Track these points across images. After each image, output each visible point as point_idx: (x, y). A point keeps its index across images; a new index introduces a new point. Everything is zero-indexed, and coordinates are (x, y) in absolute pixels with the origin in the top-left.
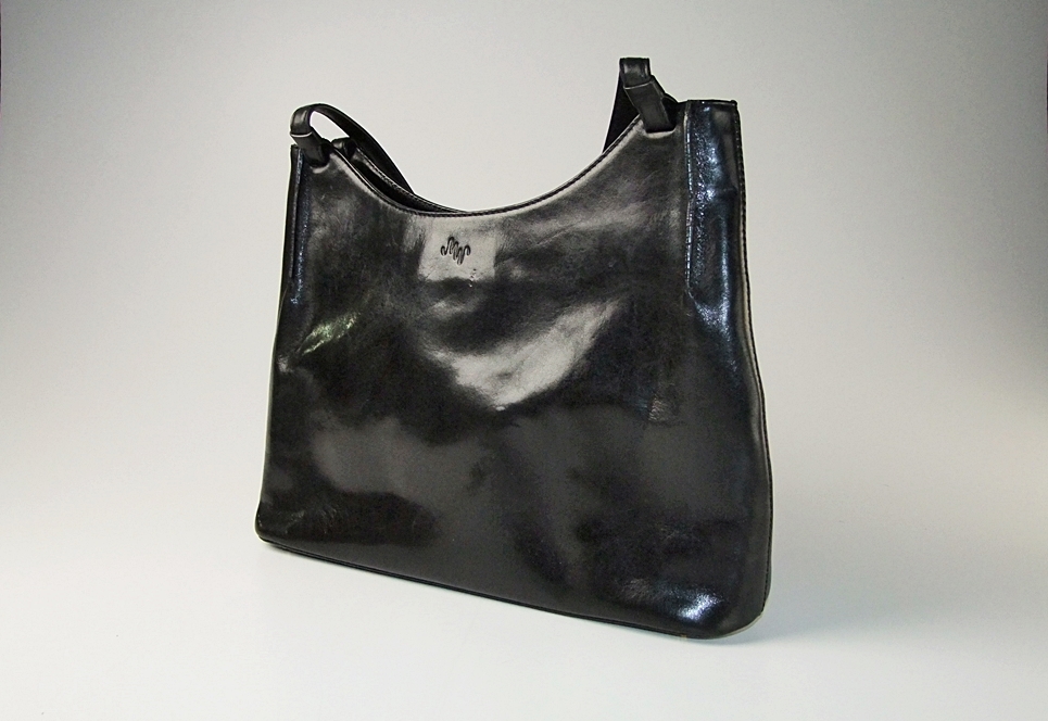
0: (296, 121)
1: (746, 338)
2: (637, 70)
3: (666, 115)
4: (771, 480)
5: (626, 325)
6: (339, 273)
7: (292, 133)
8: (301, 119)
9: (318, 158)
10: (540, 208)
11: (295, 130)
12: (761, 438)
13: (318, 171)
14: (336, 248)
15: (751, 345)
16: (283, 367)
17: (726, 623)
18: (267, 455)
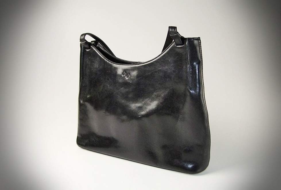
0: (81, 38)
1: (203, 100)
2: (173, 30)
3: (181, 42)
4: (210, 135)
5: (172, 96)
6: (95, 78)
7: (80, 41)
8: (82, 37)
9: (87, 47)
10: (148, 64)
11: (81, 40)
12: (208, 125)
13: (88, 50)
14: (94, 71)
15: (205, 102)
16: (81, 102)
17: (199, 170)
18: (78, 124)
